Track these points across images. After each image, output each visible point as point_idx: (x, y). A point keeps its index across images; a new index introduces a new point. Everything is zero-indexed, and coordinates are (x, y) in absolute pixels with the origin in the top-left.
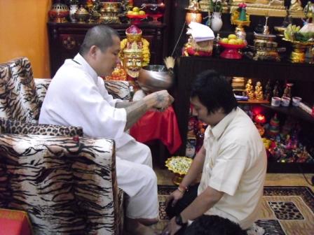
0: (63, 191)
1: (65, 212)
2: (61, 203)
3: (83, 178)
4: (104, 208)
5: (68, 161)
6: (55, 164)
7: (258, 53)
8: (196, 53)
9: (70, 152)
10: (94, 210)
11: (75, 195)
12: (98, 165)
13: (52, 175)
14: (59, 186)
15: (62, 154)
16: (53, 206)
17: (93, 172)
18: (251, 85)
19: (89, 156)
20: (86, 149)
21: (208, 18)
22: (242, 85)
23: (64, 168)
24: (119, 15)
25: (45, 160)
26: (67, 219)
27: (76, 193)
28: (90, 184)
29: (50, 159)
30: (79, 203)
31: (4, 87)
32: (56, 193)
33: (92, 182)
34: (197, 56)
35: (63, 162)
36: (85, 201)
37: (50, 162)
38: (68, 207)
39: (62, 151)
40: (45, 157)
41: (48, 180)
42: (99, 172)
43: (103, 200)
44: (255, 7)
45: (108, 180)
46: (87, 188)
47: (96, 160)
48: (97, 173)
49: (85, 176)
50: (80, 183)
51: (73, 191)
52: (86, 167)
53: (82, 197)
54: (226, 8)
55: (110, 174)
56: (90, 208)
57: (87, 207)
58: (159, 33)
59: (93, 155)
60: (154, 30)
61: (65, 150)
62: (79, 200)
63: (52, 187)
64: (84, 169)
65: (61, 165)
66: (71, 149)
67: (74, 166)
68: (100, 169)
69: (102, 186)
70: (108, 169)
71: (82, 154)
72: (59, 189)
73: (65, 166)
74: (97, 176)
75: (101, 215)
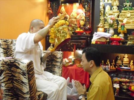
0: (8, 82)
1: (10, 94)
2: (8, 88)
3: (16, 76)
4: (25, 94)
5: (10, 66)
6: (5, 68)
7: (128, 42)
8: (99, 43)
9: (11, 62)
10: (21, 94)
11: (13, 85)
12: (21, 69)
13: (4, 73)
14: (7, 80)
15: (8, 63)
16: (5, 90)
17: (19, 73)
18: (133, 63)
19: (17, 64)
20: (17, 61)
21: (107, 30)
22: (128, 63)
23: (9, 70)
24: (72, 31)
25: (2, 65)
26: (11, 98)
27: (13, 84)
28: (19, 80)
29: (3, 65)
30: (15, 89)
31: (7, 46)
32: (6, 83)
33: (19, 79)
34: (99, 44)
35: (8, 67)
36: (17, 88)
37: (3, 67)
38: (11, 91)
39: (8, 62)
40: (2, 64)
41: (3, 76)
42: (22, 73)
43: (24, 89)
44: (130, 25)
45: (26, 78)
46: (17, 82)
47: (20, 67)
48: (21, 74)
49: (17, 75)
50: (15, 78)
51: (12, 82)
52: (17, 70)
53: (16, 86)
54: (117, 26)
55: (27, 75)
56: (20, 93)
57: (18, 93)
58: (89, 39)
59: (19, 64)
60: (87, 38)
61: (9, 61)
62: (15, 88)
63: (4, 80)
64: (16, 71)
65: (8, 68)
66: (11, 61)
67: (12, 69)
68: (22, 71)
69: (24, 81)
70: (25, 72)
71: (15, 63)
72: (7, 81)
73: (9, 69)
74: (21, 75)
75: (24, 98)
